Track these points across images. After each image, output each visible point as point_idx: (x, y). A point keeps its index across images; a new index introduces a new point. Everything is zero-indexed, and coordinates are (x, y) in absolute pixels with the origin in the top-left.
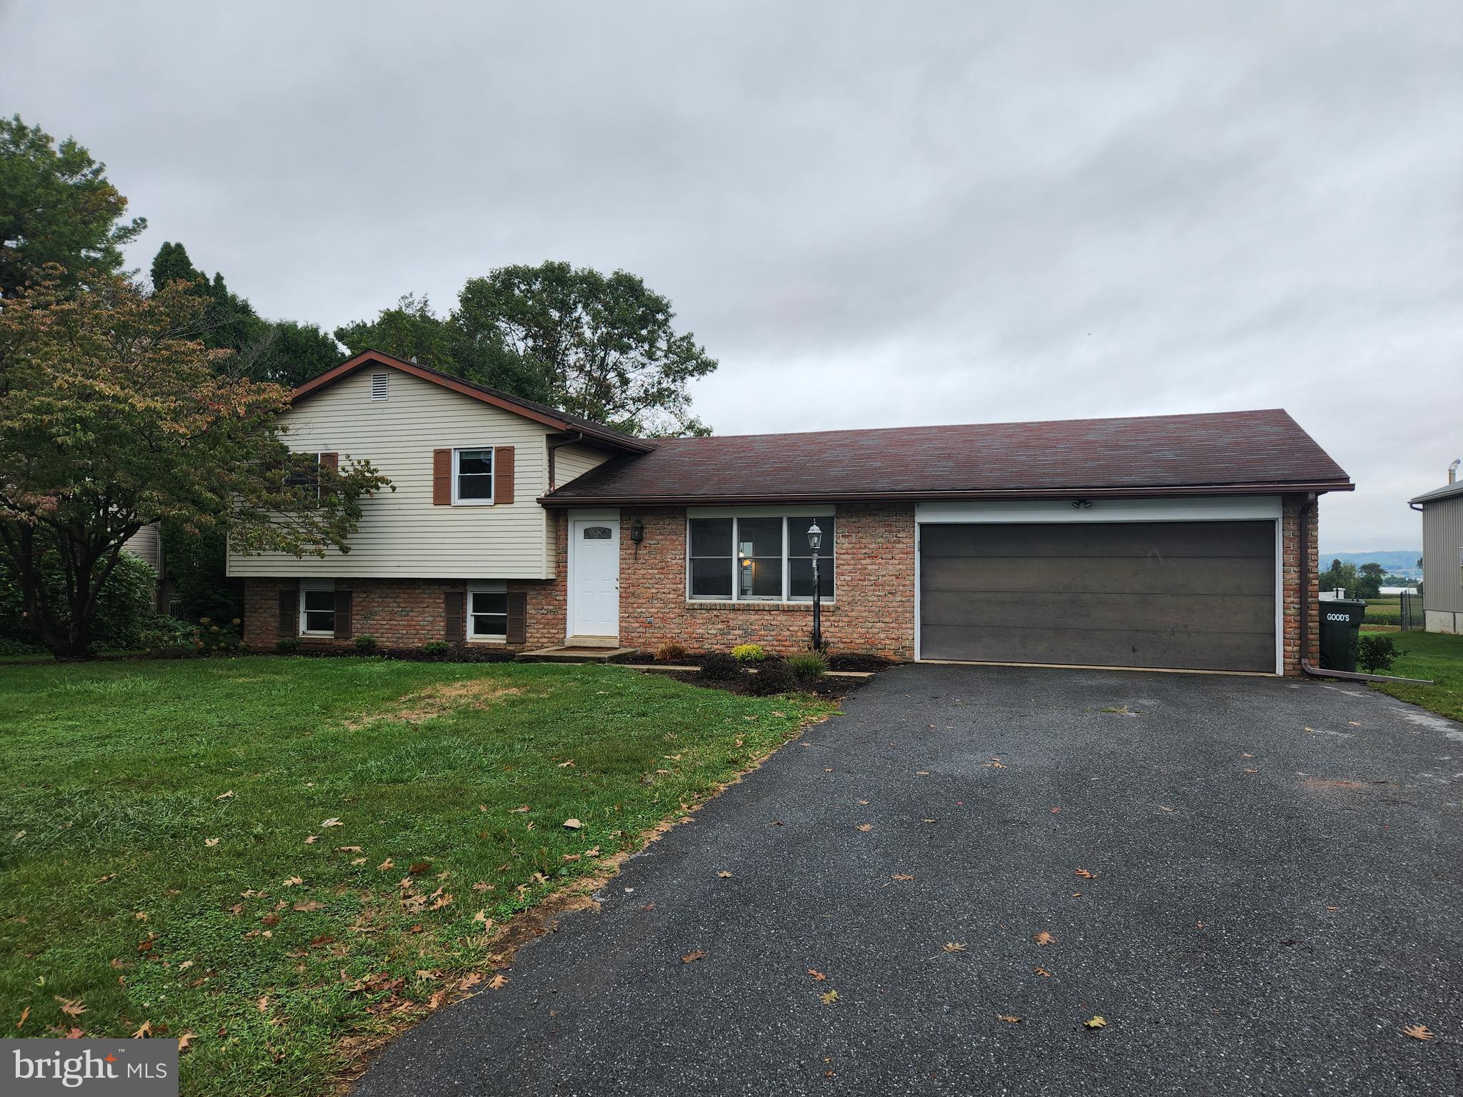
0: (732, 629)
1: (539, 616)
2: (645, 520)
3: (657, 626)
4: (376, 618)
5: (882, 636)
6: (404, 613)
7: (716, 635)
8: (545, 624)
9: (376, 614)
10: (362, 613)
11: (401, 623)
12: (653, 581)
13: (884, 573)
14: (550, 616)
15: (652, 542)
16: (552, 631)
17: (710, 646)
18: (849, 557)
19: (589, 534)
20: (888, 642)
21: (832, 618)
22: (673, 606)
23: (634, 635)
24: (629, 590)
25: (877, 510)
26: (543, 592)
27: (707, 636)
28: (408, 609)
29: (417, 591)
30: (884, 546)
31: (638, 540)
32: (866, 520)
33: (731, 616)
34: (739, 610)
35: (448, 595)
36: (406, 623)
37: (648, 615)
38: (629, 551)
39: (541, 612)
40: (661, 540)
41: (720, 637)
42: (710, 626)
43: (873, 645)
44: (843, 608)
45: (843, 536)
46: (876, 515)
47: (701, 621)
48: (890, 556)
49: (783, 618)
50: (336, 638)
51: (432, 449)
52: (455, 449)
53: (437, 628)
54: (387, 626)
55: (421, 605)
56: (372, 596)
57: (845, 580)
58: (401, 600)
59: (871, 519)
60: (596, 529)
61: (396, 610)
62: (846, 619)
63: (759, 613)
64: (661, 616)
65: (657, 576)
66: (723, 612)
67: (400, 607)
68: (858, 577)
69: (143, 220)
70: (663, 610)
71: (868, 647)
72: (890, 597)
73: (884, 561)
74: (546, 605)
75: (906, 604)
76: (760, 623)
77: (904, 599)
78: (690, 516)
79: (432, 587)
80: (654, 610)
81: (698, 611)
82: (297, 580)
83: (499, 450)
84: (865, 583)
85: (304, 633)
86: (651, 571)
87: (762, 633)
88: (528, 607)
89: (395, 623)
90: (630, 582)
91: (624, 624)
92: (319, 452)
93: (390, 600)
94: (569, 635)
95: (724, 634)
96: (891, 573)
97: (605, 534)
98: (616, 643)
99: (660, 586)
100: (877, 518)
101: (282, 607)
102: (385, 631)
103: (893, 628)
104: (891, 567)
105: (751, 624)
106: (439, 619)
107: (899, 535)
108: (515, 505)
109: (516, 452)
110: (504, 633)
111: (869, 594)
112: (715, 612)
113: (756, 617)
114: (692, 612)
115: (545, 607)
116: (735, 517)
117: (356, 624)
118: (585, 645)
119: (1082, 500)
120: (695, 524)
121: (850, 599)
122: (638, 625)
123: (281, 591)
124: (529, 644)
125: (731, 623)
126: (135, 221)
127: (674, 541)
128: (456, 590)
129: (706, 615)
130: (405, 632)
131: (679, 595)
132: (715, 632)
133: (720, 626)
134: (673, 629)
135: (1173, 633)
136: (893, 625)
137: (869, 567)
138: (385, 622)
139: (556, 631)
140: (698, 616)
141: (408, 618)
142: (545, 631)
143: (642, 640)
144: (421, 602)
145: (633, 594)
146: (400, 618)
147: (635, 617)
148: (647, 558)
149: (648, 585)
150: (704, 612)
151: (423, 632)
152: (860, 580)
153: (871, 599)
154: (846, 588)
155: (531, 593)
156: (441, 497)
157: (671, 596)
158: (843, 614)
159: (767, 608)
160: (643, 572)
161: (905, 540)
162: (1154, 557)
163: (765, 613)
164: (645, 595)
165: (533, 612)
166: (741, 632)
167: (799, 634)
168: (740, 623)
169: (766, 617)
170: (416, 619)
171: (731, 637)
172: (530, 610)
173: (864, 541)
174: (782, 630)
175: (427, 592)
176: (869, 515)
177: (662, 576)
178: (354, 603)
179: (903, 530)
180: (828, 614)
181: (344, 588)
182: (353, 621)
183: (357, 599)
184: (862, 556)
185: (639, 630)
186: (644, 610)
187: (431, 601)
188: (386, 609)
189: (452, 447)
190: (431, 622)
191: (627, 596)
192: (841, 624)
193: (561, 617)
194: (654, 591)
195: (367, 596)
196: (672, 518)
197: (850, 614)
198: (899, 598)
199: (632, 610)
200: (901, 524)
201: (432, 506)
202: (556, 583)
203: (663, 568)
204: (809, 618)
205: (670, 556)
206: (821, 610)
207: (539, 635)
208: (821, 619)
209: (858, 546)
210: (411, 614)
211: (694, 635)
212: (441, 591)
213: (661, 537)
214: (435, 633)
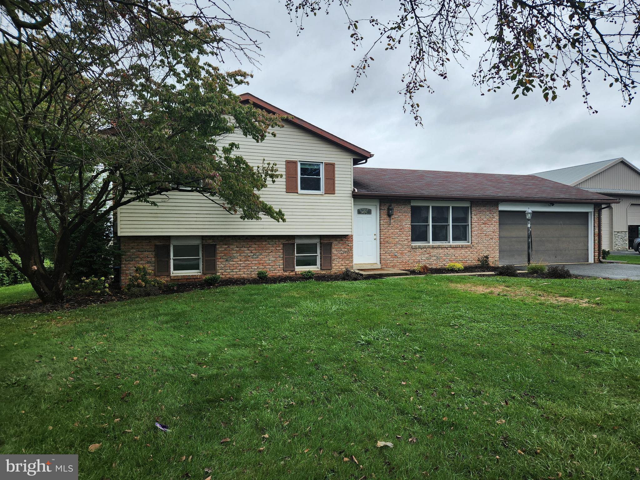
0: (432, 257)
1: (339, 255)
2: (393, 205)
3: (399, 257)
4: (235, 260)
6: (255, 256)
8: (343, 259)
9: (234, 257)
10: (224, 257)
11: (253, 262)
12: (397, 235)
13: (489, 230)
14: (345, 255)
15: (396, 216)
16: (347, 262)
18: (477, 224)
19: (359, 212)
20: (490, 259)
21: (471, 250)
22: (406, 247)
23: (388, 262)
24: (385, 240)
25: (486, 204)
26: (341, 242)
27: (421, 260)
28: (258, 254)
29: (264, 243)
30: (489, 219)
31: (389, 215)
32: (482, 209)
33: (431, 251)
34: (433, 248)
35: (284, 245)
36: (256, 262)
37: (395, 252)
38: (385, 221)
39: (340, 252)
41: (427, 261)
42: (423, 256)
44: (475, 246)
45: (474, 215)
46: (486, 206)
47: (419, 254)
48: (491, 224)
49: (452, 251)
50: (204, 274)
51: (285, 160)
52: (298, 161)
53: (278, 264)
54: (243, 265)
56: (232, 247)
57: (475, 234)
58: (253, 249)
59: (484, 208)
60: (362, 210)
61: (249, 254)
62: (476, 250)
63: (442, 249)
64: (401, 252)
65: (399, 233)
66: (428, 249)
67: (252, 253)
68: (480, 233)
70: (401, 249)
72: (491, 240)
74: (343, 248)
75: (496, 243)
76: (443, 253)
78: (412, 204)
79: (274, 241)
80: (398, 249)
81: (417, 249)
82: (169, 238)
83: (326, 164)
84: (482, 235)
85: (174, 273)
86: (396, 231)
87: (444, 258)
88: (333, 250)
89: (249, 262)
90: (385, 236)
91: (382, 257)
93: (245, 249)
94: (355, 263)
95: (428, 259)
96: (491, 230)
97: (369, 212)
98: (379, 266)
99: (400, 238)
100: (487, 208)
101: (157, 256)
102: (242, 268)
104: (491, 228)
105: (439, 254)
106: (279, 259)
108: (336, 195)
109: (336, 166)
111: (484, 239)
112: (425, 249)
113: (442, 251)
114: (414, 249)
115: (343, 250)
116: (431, 205)
117: (220, 264)
118: (363, 268)
119: (551, 203)
120: (412, 208)
121: (477, 242)
122: (390, 257)
123: (155, 245)
124: (334, 270)
125: (431, 254)
127: (406, 216)
128: (290, 242)
129: (420, 251)
130: (256, 267)
131: (408, 242)
132: (424, 258)
133: (427, 256)
134: (406, 258)
136: (492, 252)
137: (484, 228)
138: (242, 262)
139: (349, 262)
140: (418, 251)
141: (258, 259)
142: (342, 262)
143: (392, 264)
144: (267, 250)
145: (387, 242)
146: (252, 260)
147: (389, 253)
148: (394, 224)
149: (394, 237)
150: (420, 249)
151: (269, 267)
153: (484, 241)
154: (476, 237)
155: (335, 243)
156: (290, 188)
157: (405, 242)
158: (475, 248)
159: (445, 247)
160: (392, 231)
161: (496, 217)
163: (445, 249)
164: (393, 242)
165: (336, 252)
166: (436, 258)
167: (459, 257)
168: (435, 254)
169: (445, 251)
170: (264, 259)
171: (431, 260)
172: (334, 251)
173: (482, 217)
174: (452, 256)
175: (271, 243)
176: (484, 206)
177: (401, 233)
178: (217, 252)
179: (493, 213)
181: (210, 242)
182: (218, 263)
183: (220, 249)
184: (481, 224)
185: (390, 259)
186: (393, 250)
187: (273, 248)
188: (242, 254)
190: (274, 261)
191: (383, 243)
192: (474, 252)
193: (350, 254)
194: (397, 240)
195: (228, 247)
196: (405, 205)
197: (477, 248)
198: (494, 241)
199: (386, 250)
200: (494, 210)
201: (285, 193)
202: (348, 237)
203: (401, 229)
204: (463, 250)
205: (405, 223)
206: (467, 247)
207: (339, 265)
208: (467, 250)
209: (480, 219)
210: (260, 257)
211: (416, 260)
212: (280, 243)
213: (400, 214)
214: (276, 267)
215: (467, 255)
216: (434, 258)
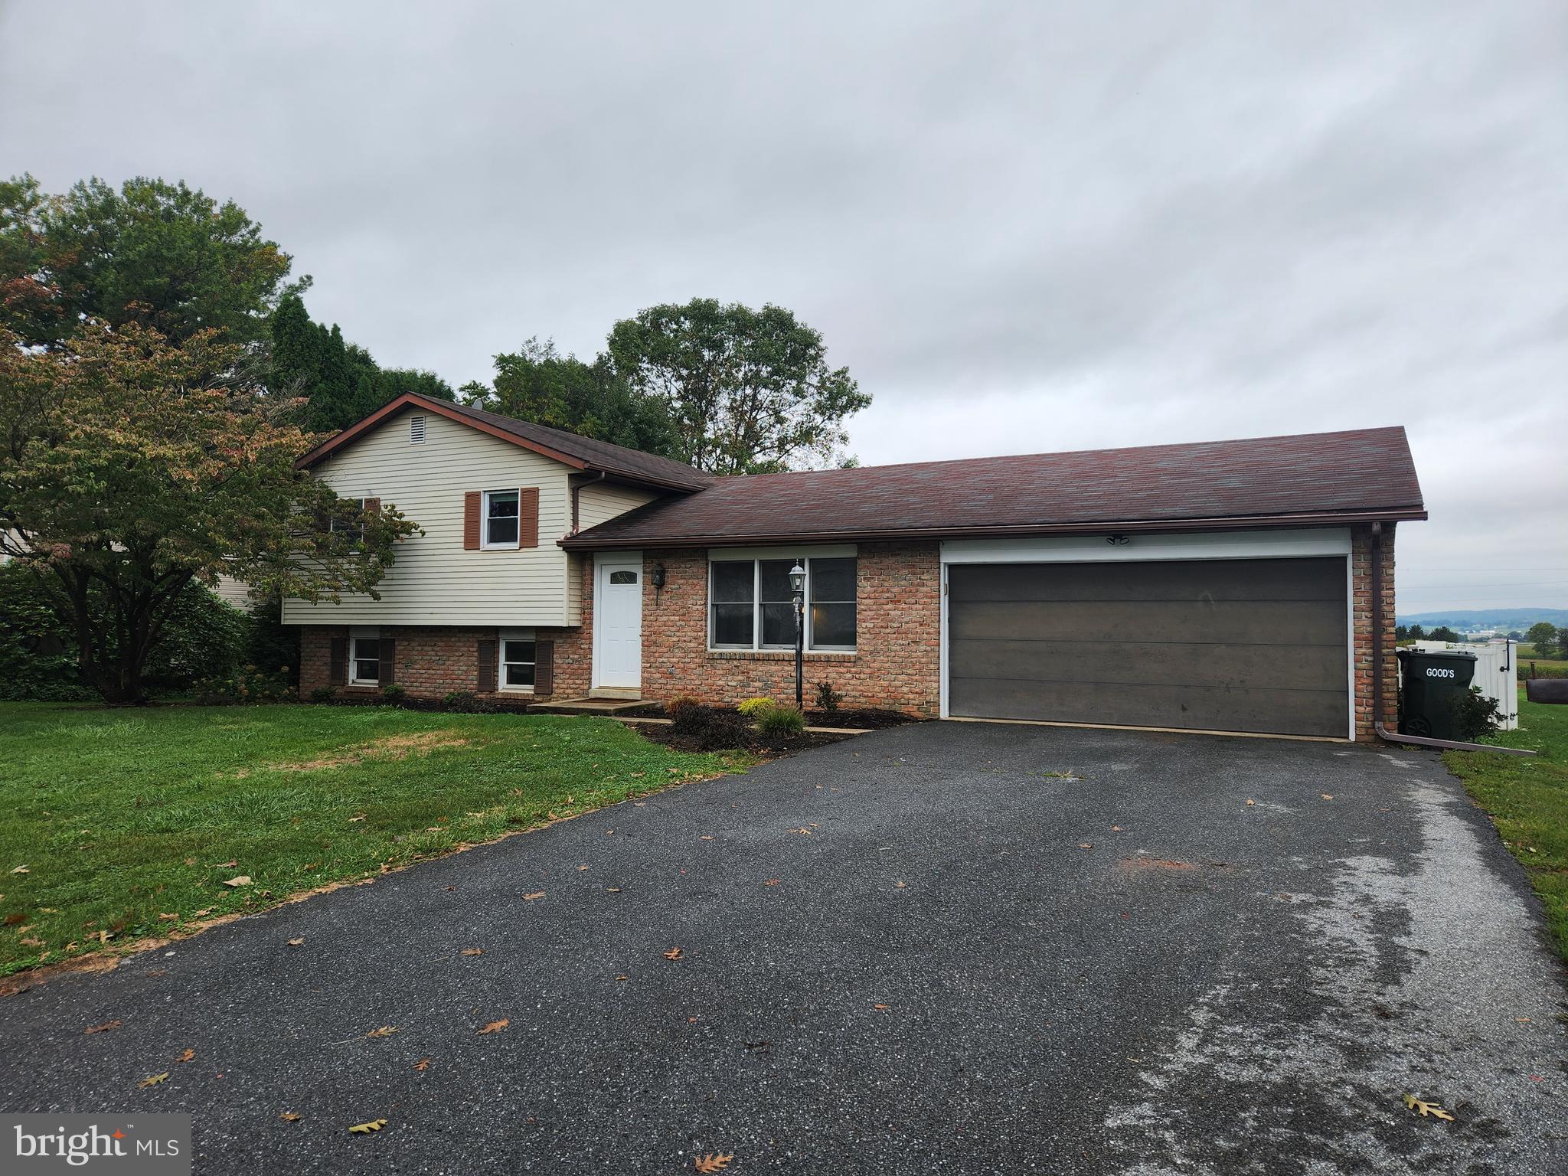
0: (753, 681)
1: (565, 666)
2: (667, 563)
3: (678, 677)
4: (416, 667)
5: (905, 689)
6: (441, 662)
7: (735, 687)
8: (571, 675)
9: (415, 662)
10: (403, 661)
11: (438, 672)
12: (675, 629)
13: (907, 619)
14: (577, 666)
15: (673, 587)
16: (577, 681)
17: (729, 700)
18: (871, 601)
19: (616, 579)
20: (911, 696)
21: (853, 670)
22: (694, 655)
23: (655, 686)
24: (650, 638)
25: (900, 549)
26: (569, 640)
27: (726, 688)
28: (444, 658)
29: (453, 639)
30: (907, 590)
31: (660, 585)
32: (889, 561)
33: (751, 666)
34: (759, 660)
35: (480, 643)
36: (442, 672)
37: (669, 665)
38: (651, 597)
39: (567, 661)
40: (683, 584)
41: (740, 690)
42: (730, 678)
43: (895, 699)
44: (864, 659)
45: (865, 579)
46: (899, 555)
47: (721, 672)
48: (913, 601)
50: (380, 687)
51: (463, 492)
52: (485, 491)
53: (470, 678)
54: (426, 675)
55: (457, 654)
56: (413, 644)
57: (866, 627)
58: (438, 649)
59: (894, 559)
60: (621, 573)
61: (433, 658)
62: (868, 670)
63: (779, 663)
64: (682, 666)
65: (678, 623)
66: (742, 662)
67: (438, 656)
68: (880, 624)
69: (309, 278)
70: (683, 660)
71: (891, 701)
72: (914, 647)
73: (907, 606)
74: (572, 654)
75: (930, 655)
76: (780, 674)
77: (928, 648)
78: (712, 558)
79: (467, 635)
80: (675, 660)
81: (718, 661)
82: (347, 628)
83: (525, 491)
84: (888, 631)
85: (353, 682)
86: (672, 618)
87: (782, 685)
88: (555, 656)
89: (432, 672)
90: (652, 629)
91: (646, 675)
92: (363, 498)
93: (429, 648)
94: (595, 685)
95: (744, 686)
96: (914, 619)
97: (630, 578)
98: (638, 695)
99: (681, 634)
100: (900, 559)
101: (334, 655)
102: (424, 681)
103: (916, 681)
104: (914, 613)
105: (771, 676)
106: (472, 668)
107: (923, 577)
108: (539, 549)
109: (541, 493)
110: (531, 683)
111: (892, 643)
112: (735, 663)
113: (776, 667)
114: (712, 662)
115: (571, 656)
116: (757, 558)
117: (399, 672)
118: (608, 697)
119: (1118, 535)
120: (717, 566)
121: (872, 648)
122: (659, 676)
123: (333, 639)
124: (555, 695)
125: (752, 674)
126: (301, 279)
127: (695, 585)
128: (488, 638)
129: (726, 665)
131: (699, 644)
132: (734, 684)
133: (740, 678)
134: (694, 680)
135: (1228, 689)
136: (917, 677)
137: (892, 613)
138: (424, 671)
139: (581, 682)
140: (719, 666)
141: (445, 666)
142: (570, 681)
143: (663, 692)
144: (457, 651)
145: (655, 643)
146: (437, 667)
147: (657, 667)
148: (668, 603)
149: (669, 633)
150: (724, 662)
151: (458, 681)
152: (882, 627)
153: (893, 648)
154: (868, 636)
155: (558, 641)
156: (471, 541)
157: (692, 645)
158: (865, 665)
159: (787, 658)
160: (665, 618)
161: (929, 583)
162: (1206, 601)
163: (786, 663)
164: (667, 644)
165: (560, 661)
166: (760, 684)
168: (760, 674)
169: (786, 668)
170: (452, 668)
171: (750, 689)
172: (557, 659)
173: (886, 584)
175: (462, 639)
176: (892, 555)
177: (683, 623)
178: (396, 651)
179: (928, 572)
180: (849, 664)
181: (388, 635)
182: (396, 670)
183: (400, 647)
184: (884, 601)
185: (660, 681)
186: (665, 660)
187: (465, 649)
188: (425, 658)
189: (481, 490)
190: (466, 672)
191: (650, 643)
192: (862, 676)
193: (585, 666)
194: (675, 639)
195: (408, 645)
196: (692, 561)
197: (872, 665)
198: (923, 648)
199: (652, 660)
200: (925, 565)
201: (463, 551)
202: (582, 631)
203: (684, 615)
204: (830, 669)
205: (691, 602)
206: (842, 661)
207: (565, 686)
208: (842, 670)
209: (880, 589)
210: (447, 663)
211: (715, 687)
212: (475, 640)
213: (682, 581)
214: (469, 682)
215: (842, 681)
216: (757, 684)
